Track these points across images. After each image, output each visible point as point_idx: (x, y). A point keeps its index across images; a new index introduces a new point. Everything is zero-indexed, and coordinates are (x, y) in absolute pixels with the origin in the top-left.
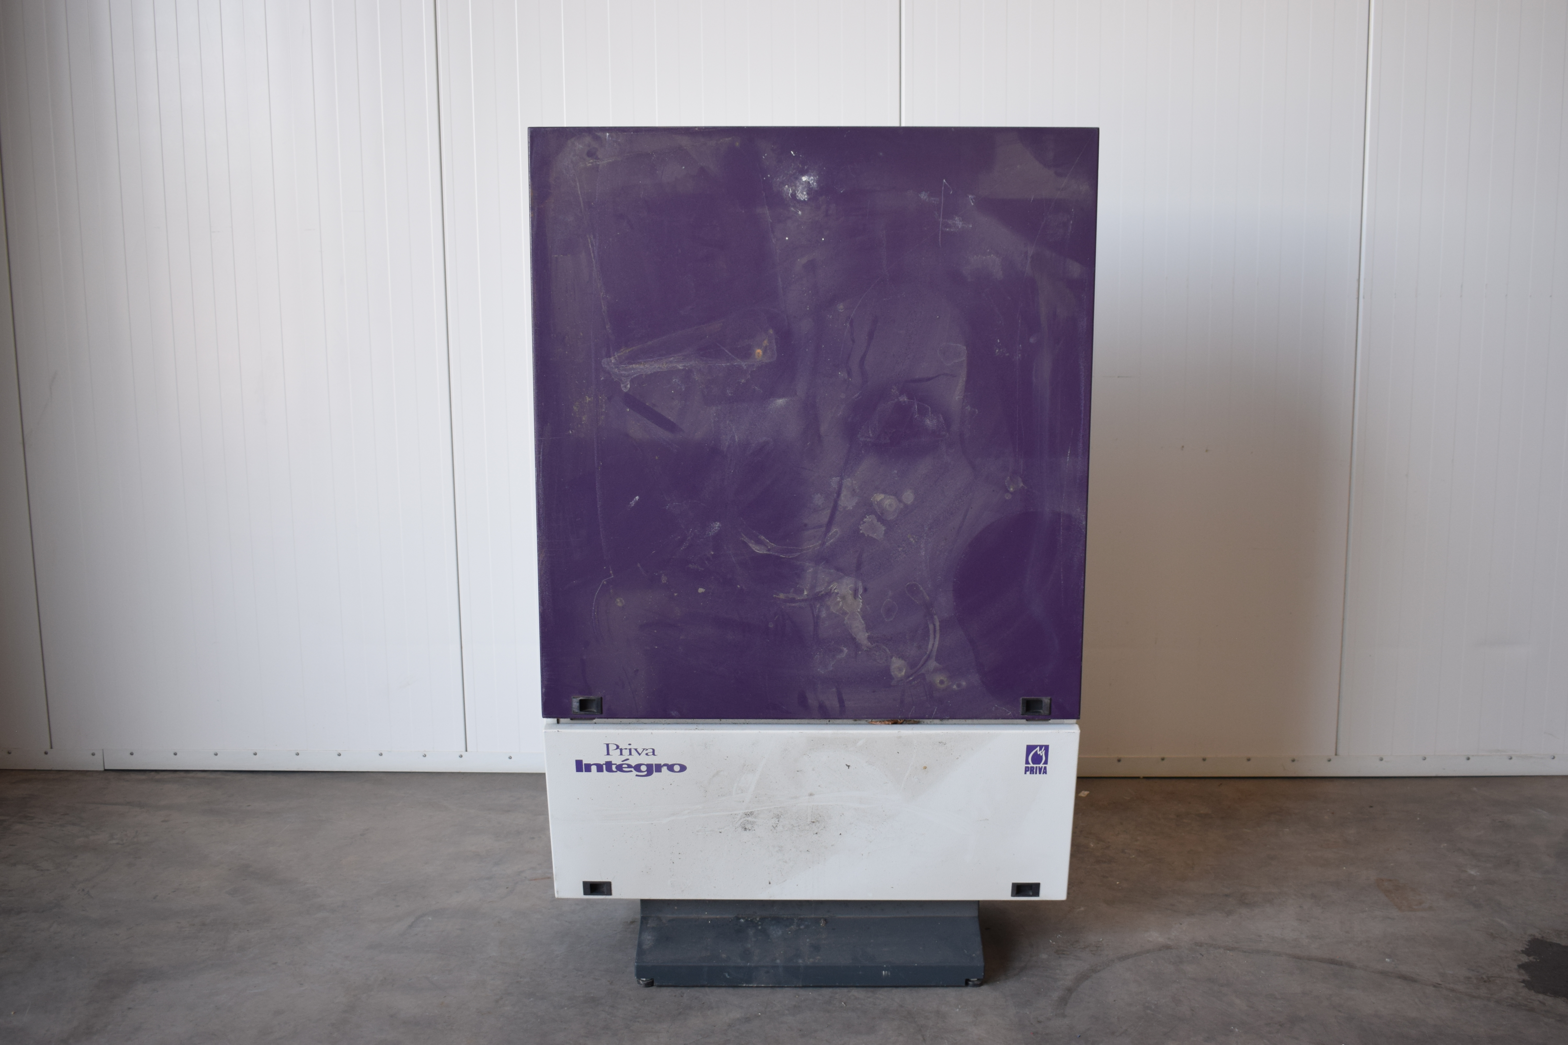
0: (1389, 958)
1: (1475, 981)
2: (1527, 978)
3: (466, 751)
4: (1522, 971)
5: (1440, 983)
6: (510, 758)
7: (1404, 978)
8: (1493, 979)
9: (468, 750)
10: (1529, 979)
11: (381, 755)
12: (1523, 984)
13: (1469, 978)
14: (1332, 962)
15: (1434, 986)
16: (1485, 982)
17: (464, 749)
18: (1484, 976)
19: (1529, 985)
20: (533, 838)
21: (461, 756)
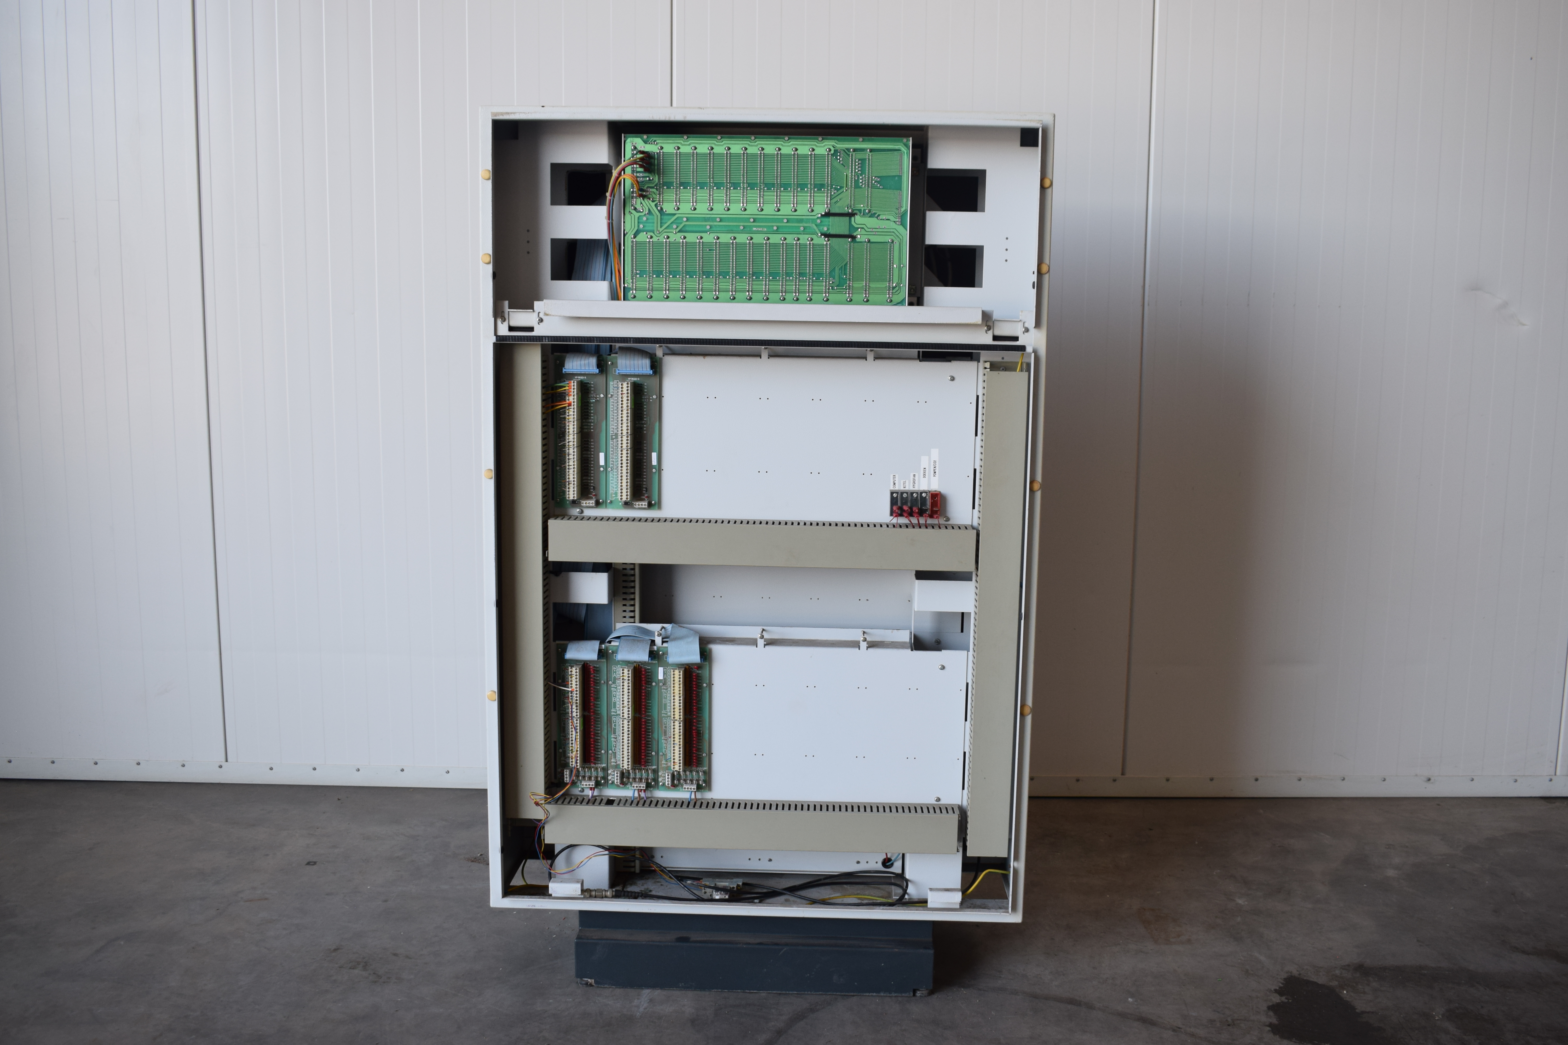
0: (1131, 997)
1: (1218, 1025)
2: (1274, 1021)
3: (227, 761)
4: (1271, 1013)
5: (1180, 1026)
6: (271, 769)
7: (1144, 1020)
8: (1239, 1022)
9: (229, 760)
10: (1277, 1022)
11: (138, 764)
12: (1268, 1028)
13: (1212, 1021)
14: (1072, 1002)
15: (1174, 1030)
16: (1229, 1025)
17: (224, 759)
18: (1229, 1019)
19: (1275, 1029)
20: (267, 855)
21: (221, 767)
